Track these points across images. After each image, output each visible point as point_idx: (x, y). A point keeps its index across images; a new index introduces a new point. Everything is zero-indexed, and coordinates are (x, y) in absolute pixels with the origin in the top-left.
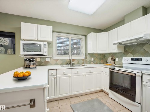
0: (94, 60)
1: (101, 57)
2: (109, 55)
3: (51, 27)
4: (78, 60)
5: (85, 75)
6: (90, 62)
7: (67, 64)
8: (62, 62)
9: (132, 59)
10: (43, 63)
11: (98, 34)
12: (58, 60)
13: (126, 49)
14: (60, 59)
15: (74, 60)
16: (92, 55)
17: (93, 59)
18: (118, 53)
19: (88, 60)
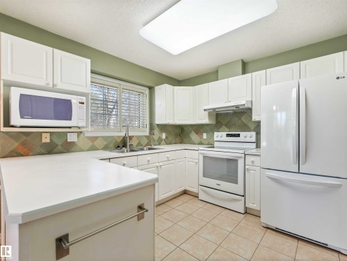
0: (166, 137)
1: (178, 131)
2: (191, 129)
3: (88, 61)
4: (138, 137)
5: (161, 166)
6: (160, 142)
7: (118, 147)
8: (105, 143)
9: (228, 135)
10: (59, 147)
11: (176, 88)
12: (97, 138)
13: (219, 119)
14: (103, 137)
15: (131, 138)
16: (163, 127)
17: (164, 136)
18: (207, 125)
19: (156, 137)
